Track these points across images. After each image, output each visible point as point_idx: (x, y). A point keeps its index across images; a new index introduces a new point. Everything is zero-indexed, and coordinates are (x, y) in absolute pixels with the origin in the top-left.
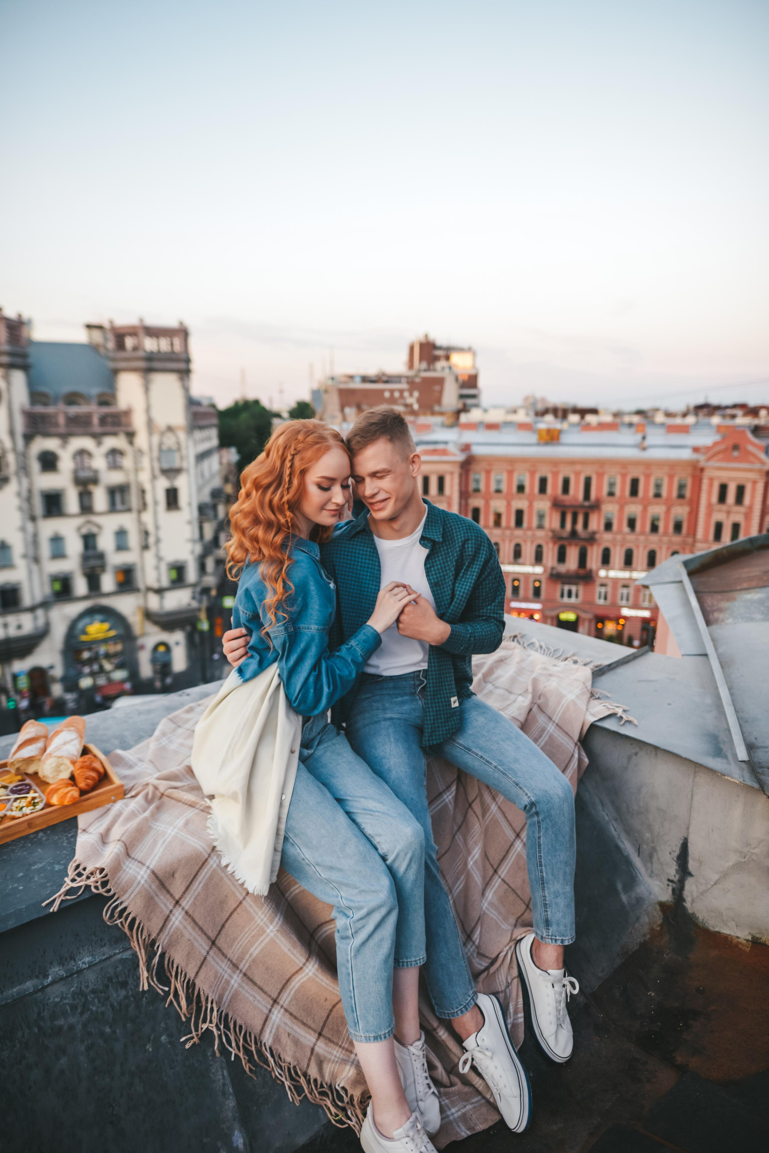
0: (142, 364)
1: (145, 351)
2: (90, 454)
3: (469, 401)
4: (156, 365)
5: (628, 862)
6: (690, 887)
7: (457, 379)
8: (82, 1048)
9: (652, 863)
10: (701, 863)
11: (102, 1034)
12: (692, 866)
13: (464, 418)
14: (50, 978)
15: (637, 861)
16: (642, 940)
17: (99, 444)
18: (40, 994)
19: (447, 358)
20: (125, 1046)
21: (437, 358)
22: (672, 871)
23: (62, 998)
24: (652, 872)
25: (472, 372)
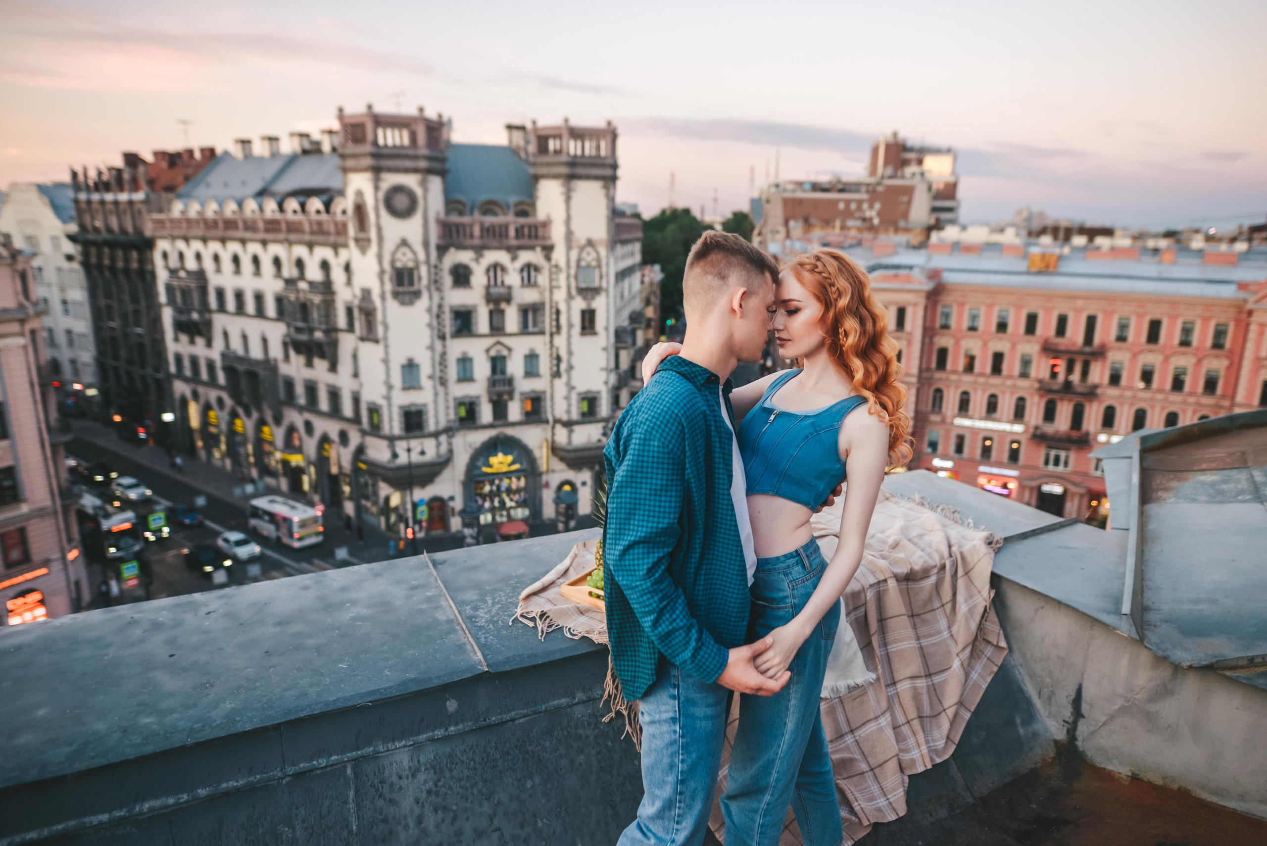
0: (564, 170)
1: (568, 154)
2: (503, 269)
3: (944, 216)
4: (580, 171)
5: (1029, 702)
6: (1083, 729)
7: (930, 188)
8: (593, 752)
9: (1050, 705)
10: (1091, 705)
11: (606, 746)
12: (1085, 708)
13: (935, 237)
14: (577, 700)
15: (1038, 703)
16: (1033, 766)
17: (514, 258)
18: (569, 709)
19: (920, 162)
20: (621, 757)
21: (905, 163)
22: (1067, 713)
23: (582, 716)
24: (1050, 713)
25: (951, 179)
